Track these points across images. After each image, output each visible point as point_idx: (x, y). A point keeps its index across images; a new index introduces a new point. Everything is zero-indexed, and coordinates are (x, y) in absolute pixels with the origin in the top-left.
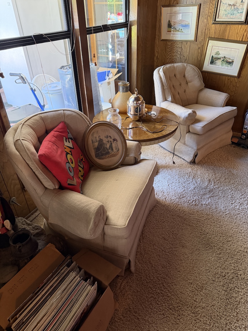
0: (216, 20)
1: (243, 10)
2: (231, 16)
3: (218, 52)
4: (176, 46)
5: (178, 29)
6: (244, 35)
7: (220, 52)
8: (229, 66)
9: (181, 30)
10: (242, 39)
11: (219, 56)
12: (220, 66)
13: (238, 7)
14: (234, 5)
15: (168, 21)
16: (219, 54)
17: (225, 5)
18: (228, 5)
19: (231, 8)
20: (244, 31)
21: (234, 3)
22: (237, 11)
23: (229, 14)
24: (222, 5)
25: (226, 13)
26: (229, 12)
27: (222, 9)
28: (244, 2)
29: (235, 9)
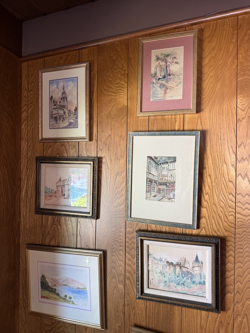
0: (147, 291)
1: (205, 279)
2: (180, 288)
5: (63, 296)
9: (70, 298)
13: (191, 271)
14: (179, 265)
15: (40, 276)
17: (159, 262)
18: (166, 263)
19: (175, 271)
20: (217, 324)
21: (179, 261)
22: (191, 279)
23: (172, 282)
24: (152, 262)
25: (164, 278)
26: (171, 278)
27: (154, 269)
28: (202, 263)
29: (185, 274)
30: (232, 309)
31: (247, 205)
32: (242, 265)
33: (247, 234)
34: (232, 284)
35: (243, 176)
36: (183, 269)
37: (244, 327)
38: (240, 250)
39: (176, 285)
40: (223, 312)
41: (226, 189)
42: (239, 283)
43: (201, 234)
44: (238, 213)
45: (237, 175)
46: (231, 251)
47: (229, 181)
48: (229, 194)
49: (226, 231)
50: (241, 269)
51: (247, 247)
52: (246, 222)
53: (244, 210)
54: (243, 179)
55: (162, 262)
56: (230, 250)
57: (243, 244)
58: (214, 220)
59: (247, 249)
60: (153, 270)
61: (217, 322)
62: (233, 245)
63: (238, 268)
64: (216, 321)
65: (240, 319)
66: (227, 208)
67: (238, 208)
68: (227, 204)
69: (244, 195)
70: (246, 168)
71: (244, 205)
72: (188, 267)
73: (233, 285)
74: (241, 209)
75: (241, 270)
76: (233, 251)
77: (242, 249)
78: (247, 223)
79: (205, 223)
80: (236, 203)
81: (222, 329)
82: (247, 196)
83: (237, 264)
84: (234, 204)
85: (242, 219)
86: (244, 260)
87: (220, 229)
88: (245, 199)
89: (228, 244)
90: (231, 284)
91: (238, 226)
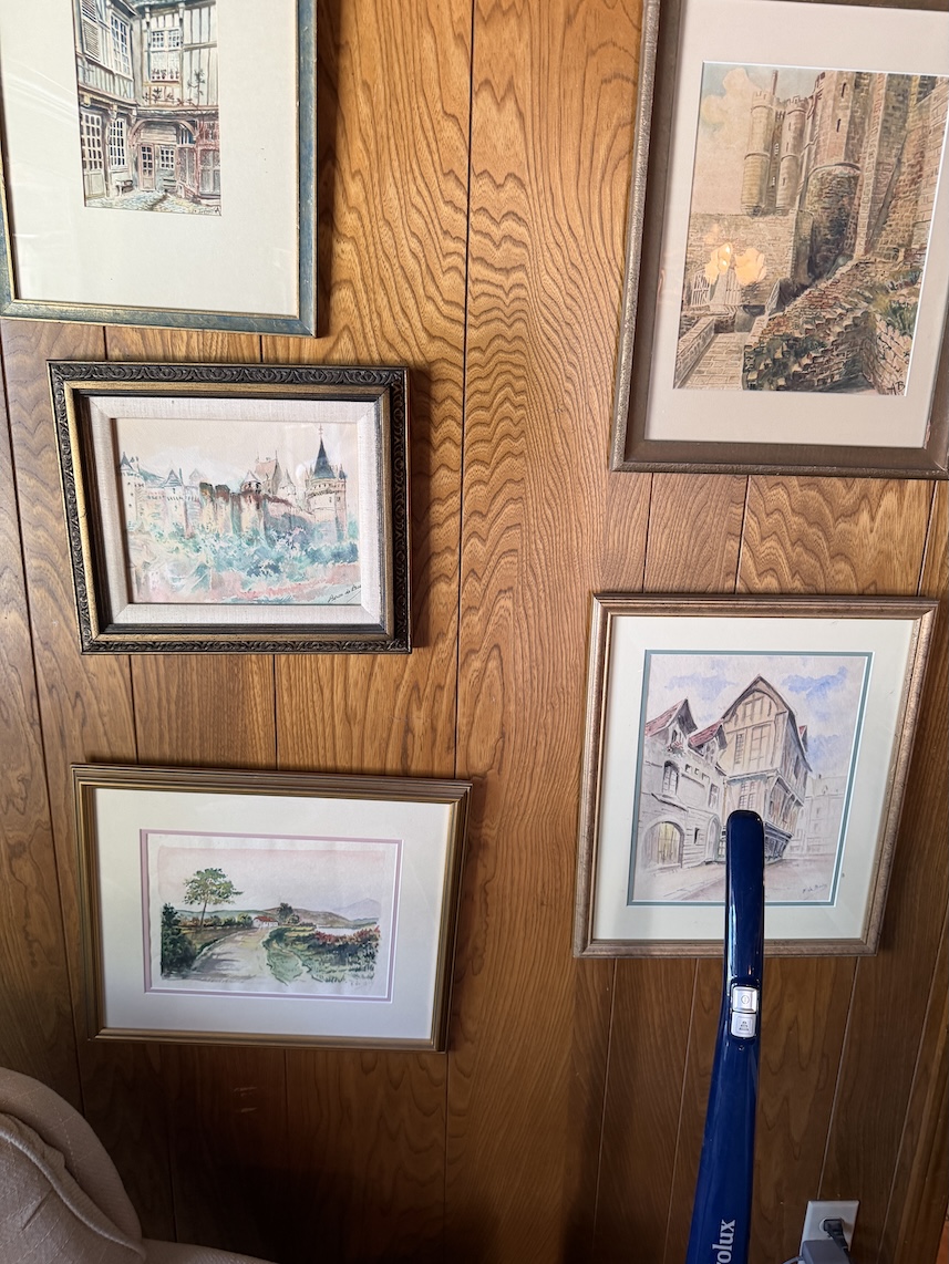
0: (122, 614)
1: (354, 536)
2: (260, 586)
3: (215, 873)
6: (408, 729)
7: (234, 874)
8: (345, 971)
10: (405, 754)
11: (225, 906)
12: (267, 984)
13: (303, 514)
14: (254, 493)
16: (226, 892)
17: (169, 492)
18: (197, 493)
19: (239, 518)
20: (401, 696)
21: (251, 479)
22: (304, 543)
23: (230, 564)
24: (138, 492)
25: (194, 555)
26: (222, 552)
27: (150, 520)
28: (343, 476)
29: (280, 529)
30: (451, 635)
31: (510, 222)
32: (487, 472)
33: (506, 346)
34: (454, 544)
35: (500, 93)
36: (271, 506)
37: (490, 687)
38: (483, 415)
39: (244, 575)
40: (421, 650)
41: (431, 153)
42: (474, 540)
43: (336, 356)
44: (478, 258)
45: (476, 87)
46: (449, 422)
47: (445, 113)
48: (445, 175)
49: (432, 337)
50: (482, 487)
51: (507, 399)
52: (503, 296)
53: (500, 244)
54: (499, 104)
55: (179, 490)
56: (445, 419)
57: (490, 390)
58: (386, 294)
59: (505, 406)
60: (147, 528)
61: (403, 689)
62: (458, 394)
63: (472, 486)
64: (397, 688)
65: (476, 664)
66: (434, 236)
67: (479, 237)
68: (436, 222)
69: (500, 181)
70: (512, 55)
71: (498, 224)
72: (290, 499)
73: (454, 551)
74: (487, 241)
75: (481, 490)
76: (456, 421)
77: (487, 409)
78: (507, 302)
79: (352, 307)
80: (471, 214)
81: (419, 709)
82: (510, 185)
83: (472, 469)
84: (461, 219)
85: (492, 284)
86: (495, 451)
87: (409, 332)
88: (503, 196)
89: (440, 391)
90: (448, 548)
91: (476, 317)
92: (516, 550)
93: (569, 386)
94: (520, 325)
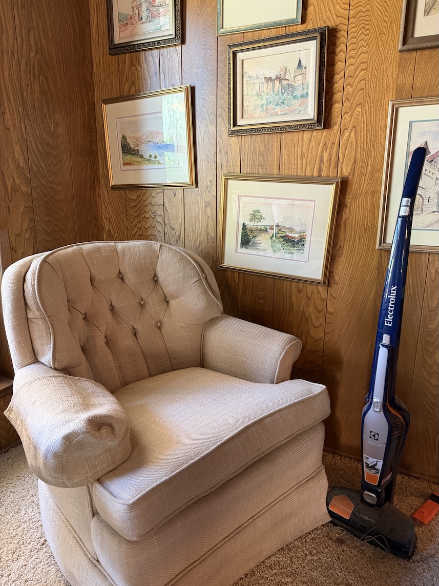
0: (240, 122)
1: (308, 89)
2: (278, 109)
3: (258, 211)
4: (149, 201)
5: (147, 157)
6: (322, 160)
7: (263, 212)
8: (294, 250)
9: (156, 157)
10: (320, 170)
11: (260, 223)
12: (270, 253)
13: (293, 83)
14: (279, 78)
15: (120, 137)
16: (261, 219)
17: (255, 81)
18: (263, 80)
19: (274, 87)
20: (320, 147)
21: (278, 73)
22: (293, 93)
23: (270, 103)
24: (247, 82)
25: (260, 101)
26: (268, 100)
27: (250, 91)
28: (305, 68)
29: (286, 89)
30: (339, 123)
32: (354, 61)
34: (341, 89)
36: (283, 82)
37: (351, 143)
38: (354, 40)
39: (274, 106)
40: (328, 130)
42: (349, 87)
43: (307, 29)
49: (338, 16)
51: (362, 33)
55: (258, 80)
56: (341, 44)
57: (356, 31)
58: (324, 5)
59: (361, 36)
60: (249, 94)
61: (321, 145)
62: (345, 34)
63: (349, 66)
64: (319, 144)
65: (347, 134)
72: (289, 79)
73: (341, 91)
75: (353, 67)
76: (344, 44)
77: (355, 38)
79: (313, 12)
81: (326, 152)
83: (349, 61)
86: (357, 52)
87: (331, 17)
89: (339, 34)
90: (339, 91)
91: (353, 6)
92: (363, 89)
93: (385, 24)
94: (368, 6)
